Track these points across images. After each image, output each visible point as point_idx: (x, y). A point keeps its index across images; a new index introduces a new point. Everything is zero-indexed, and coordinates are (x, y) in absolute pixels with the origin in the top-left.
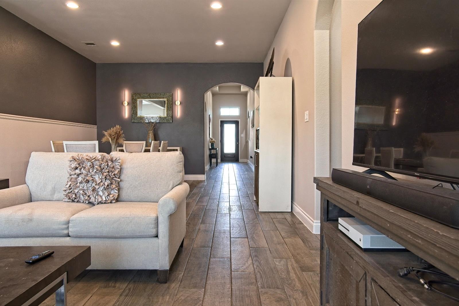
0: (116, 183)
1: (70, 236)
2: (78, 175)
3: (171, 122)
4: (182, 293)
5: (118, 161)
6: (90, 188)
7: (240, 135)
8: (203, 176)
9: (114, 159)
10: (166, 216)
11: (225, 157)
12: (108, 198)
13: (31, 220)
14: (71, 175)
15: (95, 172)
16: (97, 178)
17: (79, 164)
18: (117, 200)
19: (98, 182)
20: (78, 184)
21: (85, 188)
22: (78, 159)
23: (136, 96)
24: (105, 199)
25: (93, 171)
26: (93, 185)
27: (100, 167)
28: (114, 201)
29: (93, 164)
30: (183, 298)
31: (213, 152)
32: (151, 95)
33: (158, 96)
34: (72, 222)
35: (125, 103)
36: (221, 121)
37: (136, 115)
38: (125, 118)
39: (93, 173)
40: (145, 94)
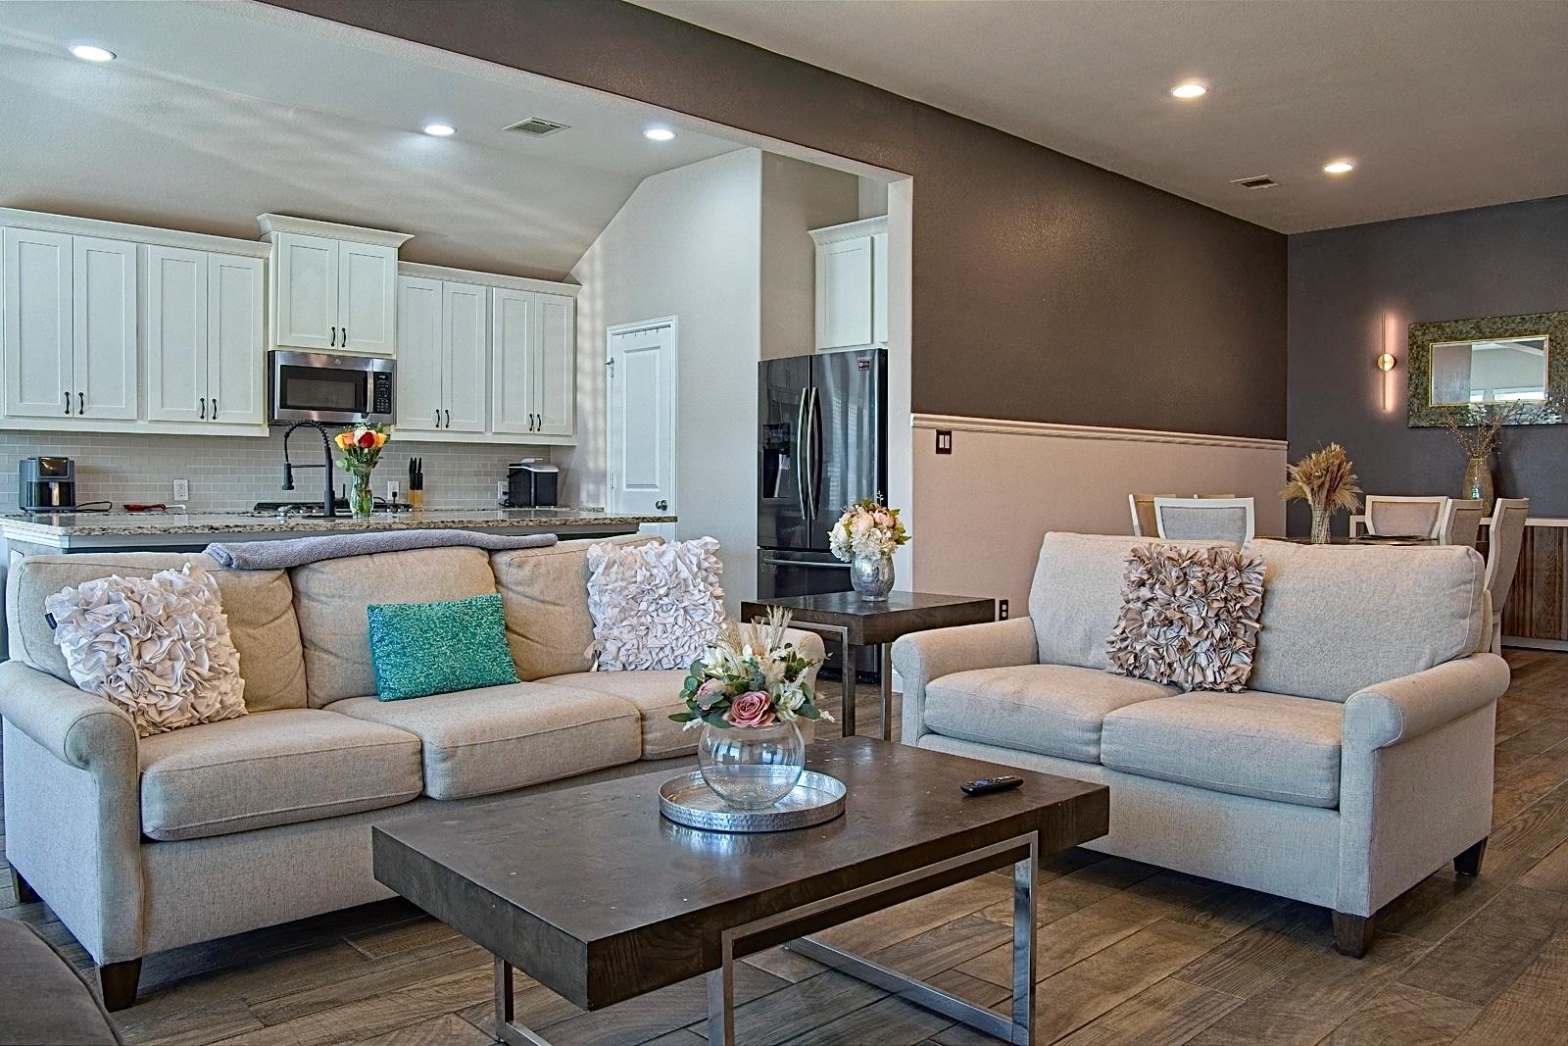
0: (1248, 633)
1: (1101, 764)
2: (1146, 603)
4: (1397, 997)
5: (1258, 569)
6: (1175, 644)
9: (1246, 562)
10: (1366, 750)
12: (1220, 675)
13: (1018, 707)
14: (1128, 602)
15: (1190, 597)
16: (1193, 613)
17: (1149, 572)
18: (1249, 686)
19: (1195, 628)
20: (1145, 627)
21: (1162, 641)
22: (1149, 559)
23: (1424, 334)
24: (1211, 679)
25: (1184, 595)
26: (1184, 633)
27: (1205, 583)
28: (1237, 688)
29: (1185, 574)
30: (1392, 1010)
32: (1483, 327)
33: (1514, 325)
34: (1107, 727)
35: (1384, 362)
37: (1423, 402)
38: (1384, 411)
39: (1183, 600)
40: (1461, 322)
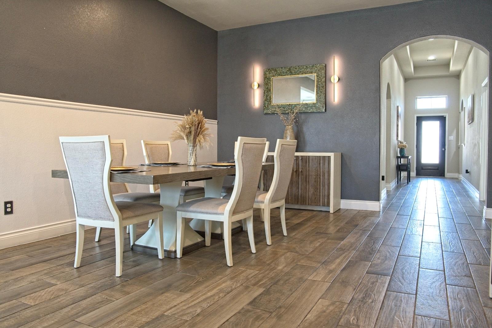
3: (324, 111)
7: (448, 138)
8: (377, 204)
11: (422, 169)
23: (270, 73)
31: (403, 161)
32: (292, 70)
33: (303, 69)
35: (254, 86)
36: (418, 117)
37: (269, 103)
38: (254, 107)
40: (283, 68)
